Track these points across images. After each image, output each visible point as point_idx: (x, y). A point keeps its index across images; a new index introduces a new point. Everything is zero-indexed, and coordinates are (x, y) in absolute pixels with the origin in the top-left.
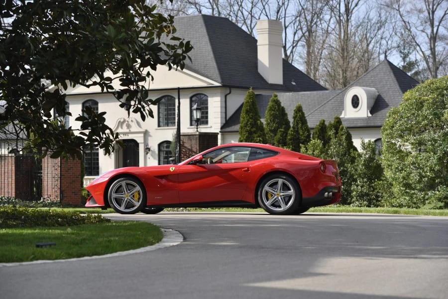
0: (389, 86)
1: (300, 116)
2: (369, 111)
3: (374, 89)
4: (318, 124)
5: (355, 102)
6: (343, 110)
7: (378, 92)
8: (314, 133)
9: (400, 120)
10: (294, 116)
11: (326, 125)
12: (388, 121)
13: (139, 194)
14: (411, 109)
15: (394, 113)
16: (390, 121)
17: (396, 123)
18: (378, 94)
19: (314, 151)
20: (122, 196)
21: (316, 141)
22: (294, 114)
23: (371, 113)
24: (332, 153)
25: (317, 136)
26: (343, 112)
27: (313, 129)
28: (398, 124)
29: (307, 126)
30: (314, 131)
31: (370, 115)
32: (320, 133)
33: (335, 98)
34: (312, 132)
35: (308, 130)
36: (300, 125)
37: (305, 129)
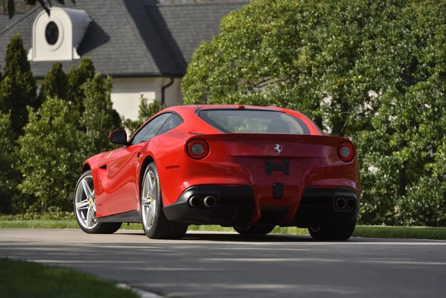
0: (108, 6)
1: (18, 56)
2: (75, 50)
3: (82, 11)
4: (50, 70)
5: (52, 34)
6: (30, 47)
7: (90, 17)
8: (43, 87)
9: (219, 65)
10: (9, 56)
11: (63, 73)
12: (197, 66)
14: (239, 46)
15: (208, 52)
16: (201, 66)
18: (90, 20)
19: (52, 118)
21: (56, 100)
22: (8, 52)
24: (86, 122)
25: (49, 91)
26: (31, 51)
27: (42, 78)
28: (216, 73)
29: (31, 74)
30: (44, 82)
31: (77, 57)
32: (54, 88)
34: (39, 86)
35: (32, 81)
36: (18, 73)
37: (27, 80)
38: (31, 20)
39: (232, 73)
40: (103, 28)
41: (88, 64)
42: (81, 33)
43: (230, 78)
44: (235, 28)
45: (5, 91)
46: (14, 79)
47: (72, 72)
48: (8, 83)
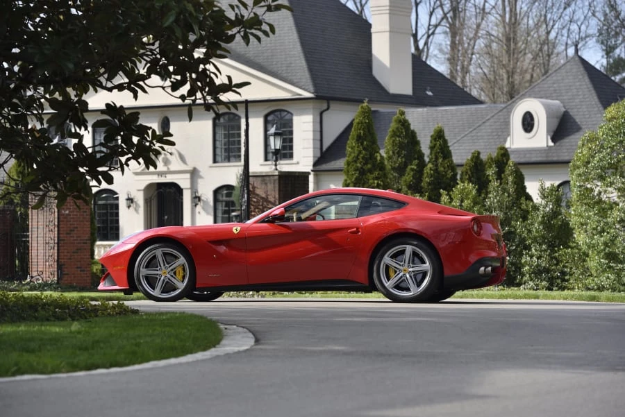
0: (581, 97)
1: (440, 145)
2: (549, 137)
3: (557, 102)
4: (469, 158)
5: (528, 123)
6: (509, 135)
7: (564, 107)
8: (462, 173)
9: (600, 152)
10: (432, 145)
11: (481, 161)
12: (581, 152)
13: (184, 270)
14: (617, 135)
15: (590, 140)
16: (584, 153)
17: (593, 157)
18: (564, 110)
19: (462, 201)
20: (156, 272)
21: (466, 185)
22: (431, 142)
23: (553, 140)
24: (491, 204)
25: (467, 177)
26: (509, 139)
27: (462, 165)
28: (597, 159)
29: (452, 161)
30: (464, 169)
31: (551, 144)
32: (472, 173)
33: (496, 117)
34: (459, 172)
35: (453, 167)
36: (440, 160)
37: (448, 166)
38: (508, 111)
39: (611, 159)
40: (575, 117)
41: (502, 152)
42: (555, 123)
43: (609, 164)
44: (615, 118)
45: (427, 176)
46: (437, 165)
47: (488, 159)
48: (431, 169)
